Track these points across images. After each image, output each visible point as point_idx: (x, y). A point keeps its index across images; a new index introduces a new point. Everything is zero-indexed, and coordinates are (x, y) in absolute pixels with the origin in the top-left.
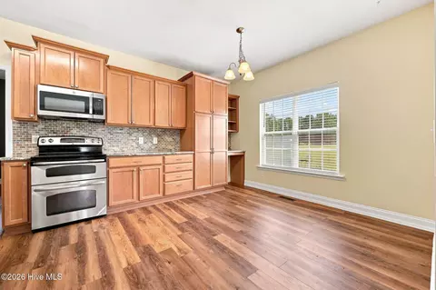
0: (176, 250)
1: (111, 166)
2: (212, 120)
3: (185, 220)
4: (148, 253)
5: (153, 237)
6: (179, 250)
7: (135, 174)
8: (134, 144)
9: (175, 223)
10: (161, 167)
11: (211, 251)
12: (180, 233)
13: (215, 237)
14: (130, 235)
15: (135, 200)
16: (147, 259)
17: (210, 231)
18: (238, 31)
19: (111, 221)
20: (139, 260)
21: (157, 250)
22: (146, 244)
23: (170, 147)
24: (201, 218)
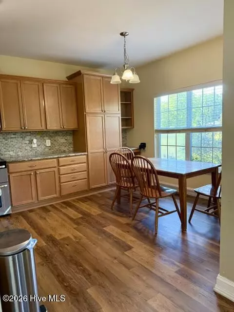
0: (72, 237)
1: (11, 171)
2: (103, 119)
3: (80, 216)
4: (51, 239)
5: (54, 229)
6: (75, 237)
7: (33, 177)
8: (28, 148)
9: (71, 219)
10: (56, 169)
11: (100, 238)
12: (75, 226)
13: (104, 228)
14: (34, 229)
15: (35, 200)
16: (51, 244)
17: (101, 224)
18: (122, 34)
19: (17, 218)
20: (45, 244)
21: (58, 238)
22: (48, 234)
23: (63, 148)
24: (94, 214)
